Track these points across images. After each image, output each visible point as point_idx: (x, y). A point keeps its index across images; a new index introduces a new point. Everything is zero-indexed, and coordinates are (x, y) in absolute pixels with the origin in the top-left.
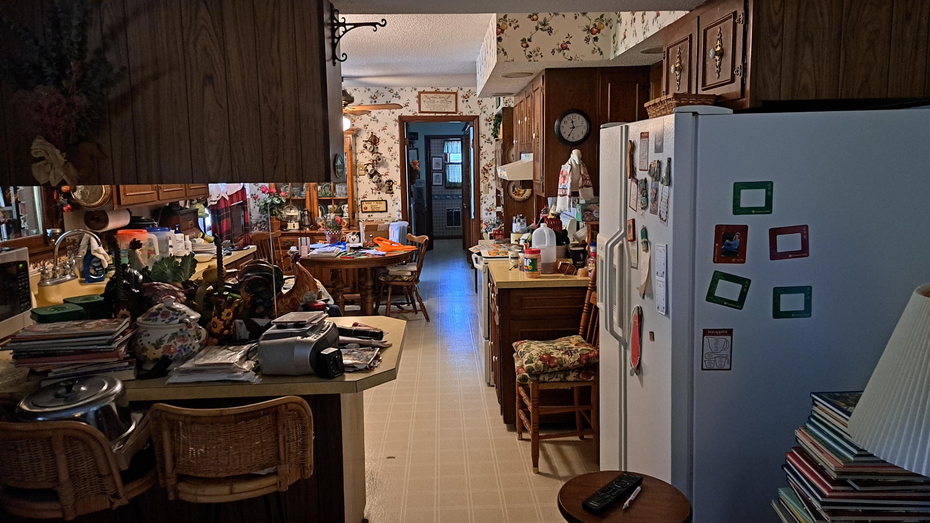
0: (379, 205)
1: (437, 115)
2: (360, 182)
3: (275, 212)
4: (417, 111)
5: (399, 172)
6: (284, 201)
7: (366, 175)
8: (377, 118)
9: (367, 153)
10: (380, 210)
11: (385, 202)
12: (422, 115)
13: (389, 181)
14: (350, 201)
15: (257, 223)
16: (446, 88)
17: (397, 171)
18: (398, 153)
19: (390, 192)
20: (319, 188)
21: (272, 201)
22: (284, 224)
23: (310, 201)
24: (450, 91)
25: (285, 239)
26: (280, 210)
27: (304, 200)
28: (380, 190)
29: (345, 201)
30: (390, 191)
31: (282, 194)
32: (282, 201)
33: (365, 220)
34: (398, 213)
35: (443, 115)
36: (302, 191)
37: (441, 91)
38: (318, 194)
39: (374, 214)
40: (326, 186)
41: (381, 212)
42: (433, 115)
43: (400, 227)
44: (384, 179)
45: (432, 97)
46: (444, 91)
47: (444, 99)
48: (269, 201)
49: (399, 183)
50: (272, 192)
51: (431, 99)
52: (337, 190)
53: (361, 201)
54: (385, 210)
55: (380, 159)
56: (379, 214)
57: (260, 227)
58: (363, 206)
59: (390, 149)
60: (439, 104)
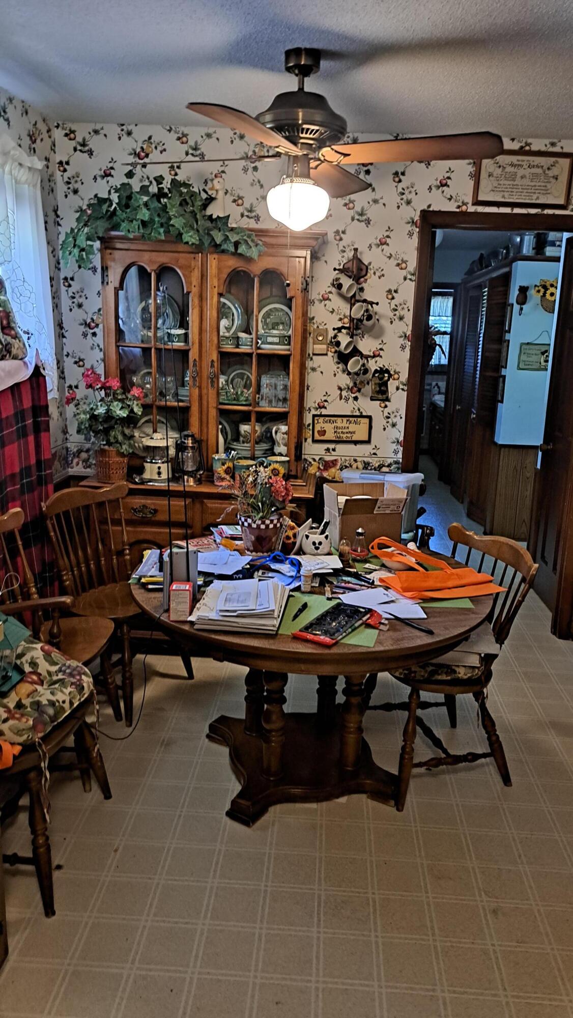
0: (353, 427)
1: (517, 211)
2: (314, 369)
3: (115, 438)
4: (469, 199)
5: (408, 350)
6: (138, 410)
7: (330, 354)
8: (370, 214)
9: (337, 302)
10: (354, 438)
11: (367, 420)
12: (480, 209)
13: (382, 371)
14: (293, 419)
15: (80, 451)
16: (547, 141)
17: (403, 348)
18: (411, 304)
19: (380, 396)
20: (222, 380)
21: (108, 410)
22: (137, 462)
23: (201, 412)
24: (557, 149)
25: (138, 501)
26: (127, 431)
27: (186, 410)
28: (359, 390)
29: (281, 417)
30: (381, 394)
31: (135, 392)
32: (132, 411)
33: (317, 458)
34: (394, 446)
35: (533, 211)
36: (183, 385)
37: (534, 148)
38: (218, 394)
39: (339, 447)
40: (238, 375)
41: (356, 443)
42: (507, 210)
43: (408, 488)
44: (373, 365)
45: (512, 165)
46: (543, 149)
47: (539, 171)
48: (101, 410)
49: (404, 376)
50: (110, 388)
51: (509, 169)
52: (265, 390)
53: (314, 416)
54: (366, 438)
55: (369, 318)
56: (352, 446)
57: (86, 461)
58: (318, 427)
59: (391, 293)
60: (526, 182)
